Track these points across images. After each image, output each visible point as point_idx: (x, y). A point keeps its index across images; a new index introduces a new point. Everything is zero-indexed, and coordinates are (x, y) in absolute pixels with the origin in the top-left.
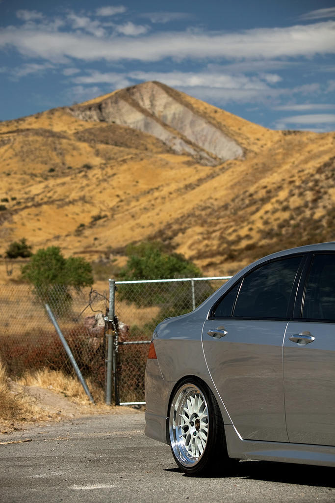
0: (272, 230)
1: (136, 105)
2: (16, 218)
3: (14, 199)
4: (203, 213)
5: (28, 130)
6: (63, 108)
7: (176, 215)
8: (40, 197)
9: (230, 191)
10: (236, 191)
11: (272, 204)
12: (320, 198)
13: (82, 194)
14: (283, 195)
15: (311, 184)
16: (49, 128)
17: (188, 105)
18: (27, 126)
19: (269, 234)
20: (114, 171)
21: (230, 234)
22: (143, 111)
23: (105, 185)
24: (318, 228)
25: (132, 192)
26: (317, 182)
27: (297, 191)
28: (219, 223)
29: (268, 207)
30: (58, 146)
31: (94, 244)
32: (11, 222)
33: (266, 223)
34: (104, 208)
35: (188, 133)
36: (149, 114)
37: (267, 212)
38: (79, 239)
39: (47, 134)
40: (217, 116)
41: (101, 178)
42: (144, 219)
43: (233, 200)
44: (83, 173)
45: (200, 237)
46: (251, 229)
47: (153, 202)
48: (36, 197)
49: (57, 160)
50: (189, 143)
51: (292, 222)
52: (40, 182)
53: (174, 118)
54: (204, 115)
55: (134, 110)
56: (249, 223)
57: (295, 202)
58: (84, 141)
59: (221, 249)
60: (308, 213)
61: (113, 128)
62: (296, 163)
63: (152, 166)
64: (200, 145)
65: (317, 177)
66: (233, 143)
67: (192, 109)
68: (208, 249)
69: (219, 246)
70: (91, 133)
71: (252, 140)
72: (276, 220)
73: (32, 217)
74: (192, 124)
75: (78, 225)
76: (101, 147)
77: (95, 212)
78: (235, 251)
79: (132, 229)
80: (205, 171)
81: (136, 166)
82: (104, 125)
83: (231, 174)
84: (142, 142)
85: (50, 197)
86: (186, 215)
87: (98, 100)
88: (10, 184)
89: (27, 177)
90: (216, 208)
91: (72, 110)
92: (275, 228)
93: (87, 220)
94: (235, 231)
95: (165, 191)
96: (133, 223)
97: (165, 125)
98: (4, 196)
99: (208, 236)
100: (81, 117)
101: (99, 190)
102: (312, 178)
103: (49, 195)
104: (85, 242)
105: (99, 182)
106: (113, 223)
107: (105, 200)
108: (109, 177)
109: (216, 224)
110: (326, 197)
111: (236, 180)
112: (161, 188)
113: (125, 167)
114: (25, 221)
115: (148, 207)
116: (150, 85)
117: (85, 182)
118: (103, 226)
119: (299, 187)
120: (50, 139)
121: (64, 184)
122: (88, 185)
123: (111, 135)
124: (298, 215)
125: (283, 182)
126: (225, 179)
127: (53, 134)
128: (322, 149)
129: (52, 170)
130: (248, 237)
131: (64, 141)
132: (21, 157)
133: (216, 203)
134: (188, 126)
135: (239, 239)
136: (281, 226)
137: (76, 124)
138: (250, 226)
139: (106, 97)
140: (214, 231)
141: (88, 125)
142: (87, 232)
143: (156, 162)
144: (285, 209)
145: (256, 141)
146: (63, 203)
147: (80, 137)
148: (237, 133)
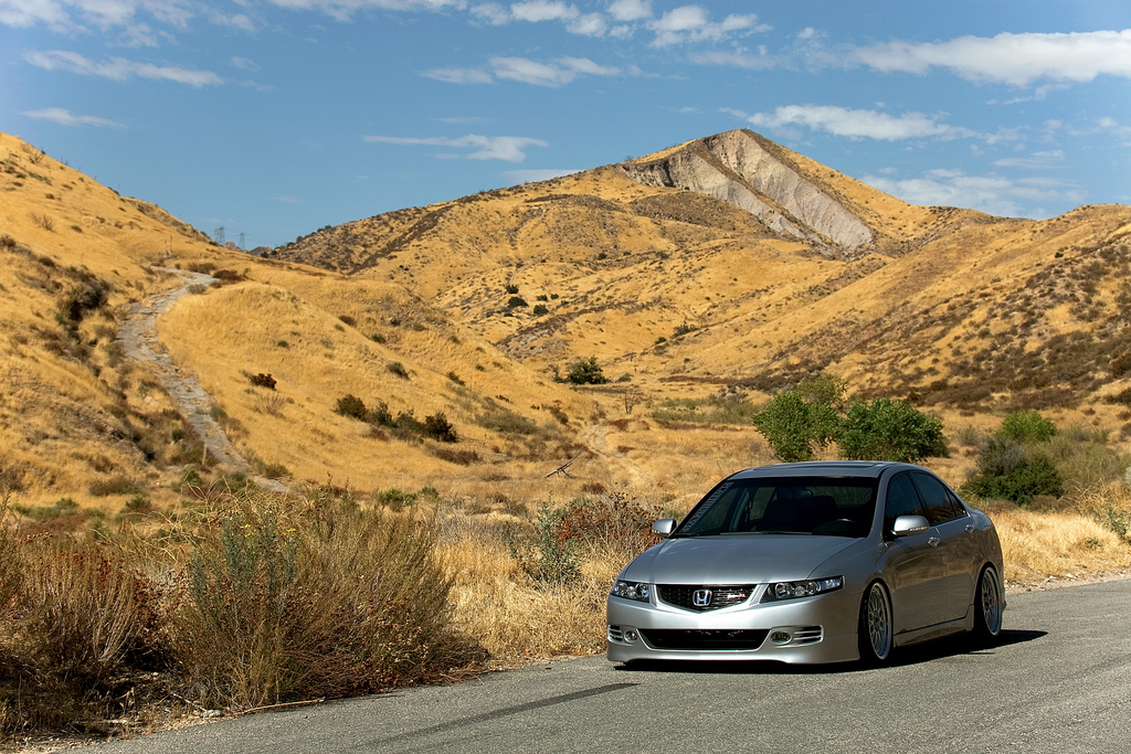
0: (966, 363)
1: (716, 163)
2: (570, 325)
3: (555, 297)
4: (844, 330)
5: (566, 196)
6: (614, 166)
7: (804, 332)
8: (596, 295)
9: (882, 301)
10: (890, 300)
11: (964, 327)
12: (1034, 322)
13: (656, 294)
14: (979, 315)
15: (1019, 302)
16: (595, 194)
17: (791, 165)
18: (562, 192)
19: (962, 369)
20: (701, 264)
21: (905, 366)
22: (727, 172)
23: (689, 282)
24: (1036, 363)
25: (728, 294)
26: (1028, 299)
27: (999, 311)
28: (885, 350)
29: (958, 330)
30: (609, 222)
31: (685, 368)
32: (564, 331)
33: (957, 353)
34: (689, 316)
35: (791, 205)
36: (736, 177)
37: (957, 338)
38: (661, 359)
39: (594, 203)
40: (834, 181)
41: (683, 272)
42: (756, 335)
43: (888, 314)
44: (657, 265)
45: (860, 368)
46: (936, 361)
47: (764, 310)
48: (589, 295)
49: (607, 241)
50: (792, 220)
51: (994, 353)
52: (588, 273)
53: (771, 183)
54: (815, 181)
55: (715, 170)
56: (932, 352)
57: (997, 326)
58: (645, 214)
59: (895, 386)
60: (1017, 342)
61: (686, 197)
62: (979, 265)
63: (756, 258)
64: (809, 223)
65: (1028, 292)
66: (858, 222)
67: (798, 171)
68: (875, 385)
69: (891, 382)
70: (654, 203)
71: (885, 219)
72: (970, 349)
73: (592, 325)
74: (798, 192)
75: (656, 338)
76: (670, 223)
77: (678, 322)
78: (917, 390)
79: (739, 348)
80: (835, 268)
81: (734, 257)
82: (673, 192)
83: (881, 275)
84: (727, 218)
85: (610, 297)
86: (819, 333)
87: (663, 155)
88: (547, 275)
89: (570, 266)
90: (861, 324)
91: (627, 169)
92: (971, 360)
93: (668, 333)
94: (911, 362)
95: (778, 295)
96: (739, 340)
97: (758, 194)
98: (541, 293)
99: (871, 367)
100: (638, 179)
101: (681, 290)
102: (1020, 294)
103: (607, 293)
104: (671, 365)
105: (681, 278)
106: (708, 339)
107: (691, 305)
108: (695, 271)
109: (882, 351)
110: (1042, 320)
111: (890, 286)
112: (771, 290)
113: (718, 257)
114: (583, 330)
115: (757, 317)
116: (738, 134)
117: (660, 277)
118: (694, 342)
119: (1002, 306)
120: (597, 211)
121: (629, 278)
122: (663, 281)
123: (684, 207)
124: (1002, 344)
125: (972, 295)
126: (872, 282)
127: (601, 204)
128: (1016, 246)
129: (603, 256)
130: (932, 371)
131: (617, 214)
132: (557, 235)
133: (861, 317)
134: (791, 196)
135: (920, 374)
136: (979, 359)
137: (633, 189)
138: (933, 357)
139: (674, 150)
140: (880, 361)
141: (651, 192)
142: (672, 350)
143: (762, 251)
144: (984, 334)
145: (893, 221)
146: (632, 306)
147: (640, 208)
148: (863, 208)
